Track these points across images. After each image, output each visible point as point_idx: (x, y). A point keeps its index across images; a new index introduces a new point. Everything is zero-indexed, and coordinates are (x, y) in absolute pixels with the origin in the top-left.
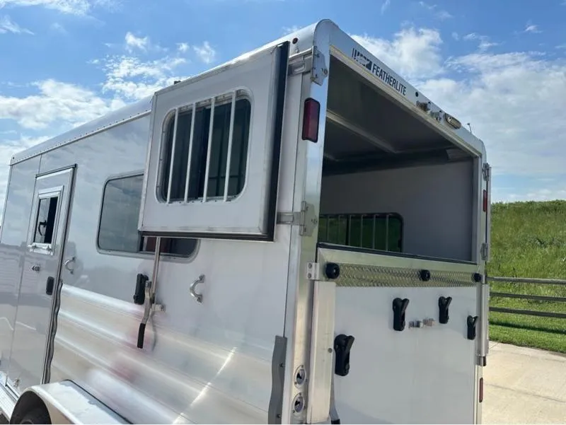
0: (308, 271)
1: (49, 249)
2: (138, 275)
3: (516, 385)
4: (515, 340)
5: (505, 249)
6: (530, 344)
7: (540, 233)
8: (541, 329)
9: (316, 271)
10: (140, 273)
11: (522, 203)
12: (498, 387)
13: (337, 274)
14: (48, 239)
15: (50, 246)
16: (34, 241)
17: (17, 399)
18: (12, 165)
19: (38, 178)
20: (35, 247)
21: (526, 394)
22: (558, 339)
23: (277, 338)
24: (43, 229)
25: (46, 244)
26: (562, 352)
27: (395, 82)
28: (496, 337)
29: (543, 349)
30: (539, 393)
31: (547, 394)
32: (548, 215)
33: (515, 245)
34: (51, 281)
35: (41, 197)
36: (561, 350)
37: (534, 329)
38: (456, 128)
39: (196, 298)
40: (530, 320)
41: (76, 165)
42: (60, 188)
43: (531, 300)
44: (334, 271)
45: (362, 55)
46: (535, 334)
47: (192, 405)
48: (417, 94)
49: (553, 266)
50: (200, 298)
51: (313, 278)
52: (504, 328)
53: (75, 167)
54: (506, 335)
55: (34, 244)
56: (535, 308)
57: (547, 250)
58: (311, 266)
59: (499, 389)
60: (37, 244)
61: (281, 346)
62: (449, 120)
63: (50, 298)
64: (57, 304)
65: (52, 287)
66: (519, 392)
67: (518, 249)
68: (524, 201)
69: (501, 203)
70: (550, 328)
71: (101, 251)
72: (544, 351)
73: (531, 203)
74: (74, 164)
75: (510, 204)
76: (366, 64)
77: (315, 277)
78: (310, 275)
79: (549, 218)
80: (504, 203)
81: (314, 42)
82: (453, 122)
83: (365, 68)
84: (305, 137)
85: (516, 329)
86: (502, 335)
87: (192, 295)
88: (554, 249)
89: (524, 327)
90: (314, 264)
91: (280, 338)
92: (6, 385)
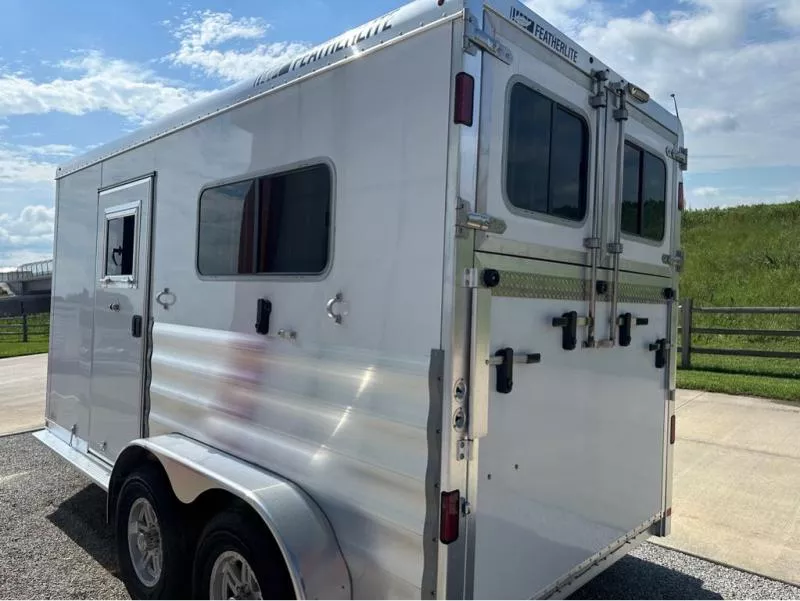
0: (465, 277)
1: (130, 282)
2: (259, 301)
3: (725, 440)
4: (727, 388)
5: (722, 272)
6: (746, 392)
7: (771, 249)
8: (763, 374)
9: (474, 278)
10: (261, 298)
11: (747, 207)
12: (700, 442)
13: (497, 281)
14: (127, 268)
15: (131, 277)
16: (106, 274)
17: (112, 469)
18: (58, 179)
19: (101, 194)
20: (109, 281)
21: (736, 448)
22: (786, 385)
23: (433, 351)
24: (119, 258)
25: (124, 276)
26: (788, 400)
27: (563, 47)
28: (702, 384)
29: (763, 397)
30: (752, 448)
31: (764, 448)
32: (782, 223)
33: (734, 266)
34: (137, 321)
35: (109, 217)
36: (787, 397)
37: (754, 374)
38: (644, 101)
39: (334, 320)
40: (750, 363)
41: (155, 173)
42: (137, 203)
43: (753, 337)
44: (494, 278)
45: (521, 15)
46: (755, 380)
47: (334, 434)
48: (591, 60)
49: (787, 293)
50: (339, 319)
51: (471, 285)
52: (713, 374)
53: (154, 175)
54: (715, 383)
55: (107, 278)
56: (758, 347)
57: (779, 272)
58: (468, 272)
59: (701, 445)
60: (112, 277)
61: (438, 359)
62: (634, 92)
63: (139, 341)
64: (148, 346)
65: (140, 327)
66: (729, 447)
67: (739, 271)
68: (750, 205)
69: (717, 209)
70: (777, 372)
71: (203, 277)
72: (765, 400)
73: (760, 207)
74: (152, 171)
75: (730, 209)
76: (527, 25)
77: (473, 283)
78: (468, 282)
79: (785, 227)
80: (721, 208)
81: (465, 3)
82: (639, 94)
83: (526, 30)
84: (458, 120)
85: (730, 375)
86: (710, 383)
87: (330, 315)
88: (789, 270)
89: (741, 372)
90: (471, 270)
91: (436, 350)
92: (89, 452)
